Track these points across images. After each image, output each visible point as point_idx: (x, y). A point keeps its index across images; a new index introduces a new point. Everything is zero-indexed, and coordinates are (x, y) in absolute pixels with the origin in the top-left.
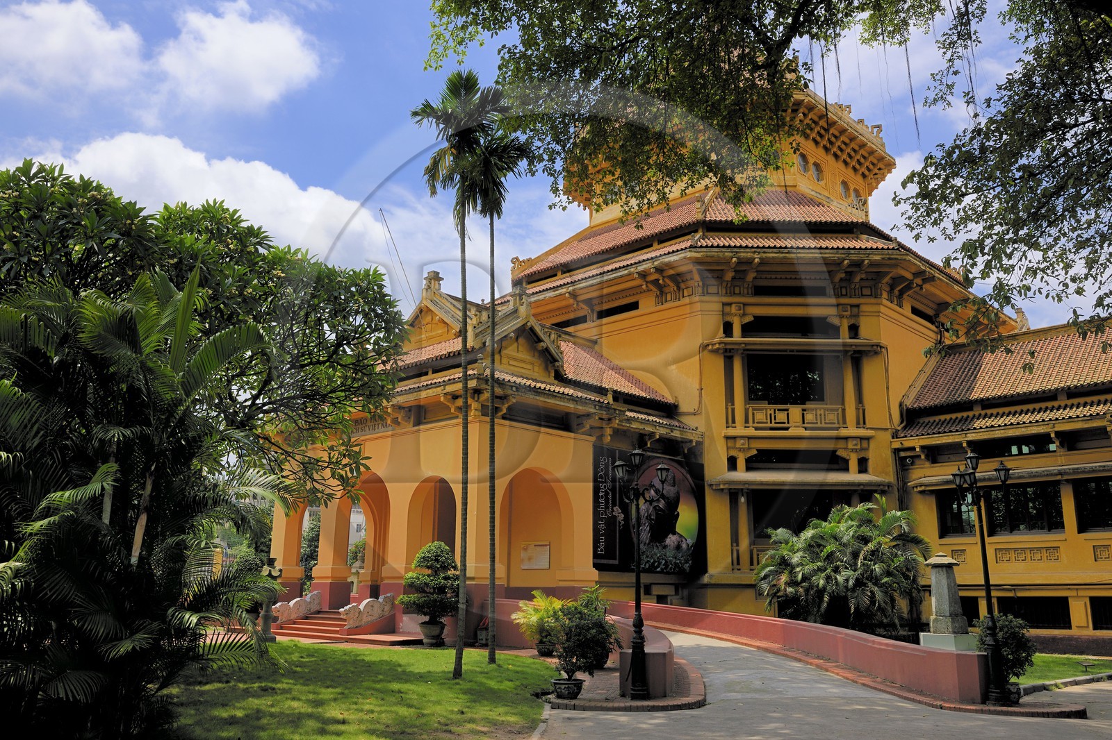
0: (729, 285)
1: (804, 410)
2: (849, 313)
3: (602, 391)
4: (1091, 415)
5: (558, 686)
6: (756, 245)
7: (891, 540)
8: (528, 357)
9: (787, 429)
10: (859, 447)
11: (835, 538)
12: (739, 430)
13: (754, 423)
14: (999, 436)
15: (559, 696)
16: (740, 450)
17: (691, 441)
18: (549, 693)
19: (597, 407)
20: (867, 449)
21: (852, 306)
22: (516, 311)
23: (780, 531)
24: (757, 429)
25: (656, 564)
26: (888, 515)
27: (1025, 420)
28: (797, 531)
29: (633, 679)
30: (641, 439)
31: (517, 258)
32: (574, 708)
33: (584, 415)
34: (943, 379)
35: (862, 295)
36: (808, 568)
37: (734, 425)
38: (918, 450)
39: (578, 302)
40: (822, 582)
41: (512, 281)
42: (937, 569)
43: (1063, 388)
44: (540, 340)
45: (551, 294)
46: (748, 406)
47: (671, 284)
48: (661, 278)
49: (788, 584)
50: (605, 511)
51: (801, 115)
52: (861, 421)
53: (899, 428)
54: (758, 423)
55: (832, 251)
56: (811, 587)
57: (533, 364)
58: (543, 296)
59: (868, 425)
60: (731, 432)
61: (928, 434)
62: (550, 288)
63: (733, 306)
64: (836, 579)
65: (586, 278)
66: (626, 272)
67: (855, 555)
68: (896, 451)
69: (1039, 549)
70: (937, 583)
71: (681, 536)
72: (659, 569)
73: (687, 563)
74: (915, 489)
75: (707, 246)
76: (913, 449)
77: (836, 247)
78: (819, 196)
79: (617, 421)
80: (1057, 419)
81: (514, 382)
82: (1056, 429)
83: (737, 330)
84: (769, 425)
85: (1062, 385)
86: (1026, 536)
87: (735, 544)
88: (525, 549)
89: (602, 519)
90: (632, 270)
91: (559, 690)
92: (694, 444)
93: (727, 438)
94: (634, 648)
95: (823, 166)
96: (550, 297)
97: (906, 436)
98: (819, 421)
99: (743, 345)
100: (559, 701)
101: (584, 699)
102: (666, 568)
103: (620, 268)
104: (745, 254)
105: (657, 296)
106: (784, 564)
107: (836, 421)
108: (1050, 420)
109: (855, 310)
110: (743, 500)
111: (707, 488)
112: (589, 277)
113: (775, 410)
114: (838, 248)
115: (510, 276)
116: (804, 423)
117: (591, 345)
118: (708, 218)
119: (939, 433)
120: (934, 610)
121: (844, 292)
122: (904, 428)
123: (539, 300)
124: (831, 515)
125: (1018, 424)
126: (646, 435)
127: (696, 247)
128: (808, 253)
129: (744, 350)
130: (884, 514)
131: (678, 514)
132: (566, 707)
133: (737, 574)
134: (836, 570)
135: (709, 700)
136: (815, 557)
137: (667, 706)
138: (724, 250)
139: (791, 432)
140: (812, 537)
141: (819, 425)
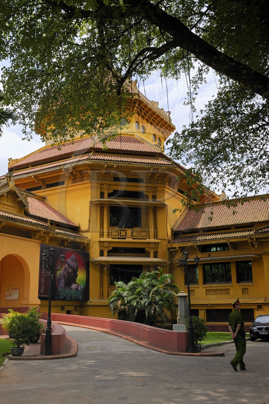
0: (103, 176)
1: (132, 231)
2: (152, 190)
3: (45, 220)
4: (243, 236)
5: (13, 351)
6: (115, 160)
7: (164, 286)
8: (12, 205)
9: (125, 239)
10: (154, 247)
11: (141, 285)
12: (105, 239)
13: (111, 236)
14: (209, 243)
15: (13, 355)
16: (105, 247)
17: (84, 243)
18: (9, 354)
19: (43, 228)
20: (158, 248)
21: (154, 187)
22: (7, 184)
23: (119, 282)
24: (112, 238)
25: (67, 297)
26: (163, 275)
27: (218, 237)
28: (126, 283)
29: (46, 346)
30: (62, 242)
31: (11, 159)
32: (19, 359)
33: (36, 231)
34: (189, 219)
35: (158, 183)
36: (129, 298)
37: (103, 236)
38: (177, 248)
39: (38, 180)
40: (135, 304)
41: (9, 169)
42: (181, 298)
43: (233, 225)
44: (18, 197)
45: (26, 176)
46: (109, 228)
47: (79, 175)
48: (74, 172)
49: (121, 305)
50: (45, 274)
51: (137, 105)
52: (156, 236)
53: (171, 239)
54: (113, 236)
55: (146, 164)
56: (131, 305)
57: (14, 207)
58: (22, 177)
59: (158, 238)
60: (102, 239)
61: (182, 242)
62: (25, 173)
63: (105, 185)
64: (141, 302)
65: (41, 170)
66: (59, 168)
67: (149, 293)
68: (169, 249)
69: (222, 290)
70: (180, 303)
71: (78, 284)
72: (68, 299)
73: (80, 296)
74: (176, 265)
75: (94, 159)
76: (176, 248)
77: (148, 162)
78: (143, 140)
79: (51, 234)
80: (230, 237)
81: (5, 216)
82: (230, 241)
83: (106, 195)
84: (118, 237)
85: (233, 223)
86: (217, 284)
87: (101, 288)
88: (8, 291)
89: (43, 277)
90: (62, 167)
91: (13, 352)
92: (86, 244)
93: (100, 242)
94: (47, 333)
95: (145, 127)
96: (25, 177)
97: (173, 243)
98: (138, 236)
99: (108, 202)
100: (13, 357)
101: (24, 356)
102: (71, 298)
103: (57, 166)
104: (110, 164)
105: (72, 179)
106: (120, 297)
107: (145, 236)
108: (228, 237)
109: (155, 189)
110: (105, 269)
111: (90, 263)
112: (43, 169)
113: (120, 231)
114: (149, 163)
115: (8, 167)
116: (132, 236)
117: (42, 199)
118: (96, 147)
119: (186, 242)
120: (179, 315)
121: (151, 182)
122: (173, 239)
123: (20, 178)
124: (140, 276)
125: (216, 238)
126: (64, 240)
127: (90, 159)
128: (136, 165)
129: (109, 204)
130: (161, 275)
131: (77, 275)
132: (16, 359)
133: (102, 301)
134: (141, 299)
135: (78, 354)
136: (133, 293)
137: (59, 357)
138: (101, 161)
139: (127, 240)
140: (132, 285)
141: (138, 237)
